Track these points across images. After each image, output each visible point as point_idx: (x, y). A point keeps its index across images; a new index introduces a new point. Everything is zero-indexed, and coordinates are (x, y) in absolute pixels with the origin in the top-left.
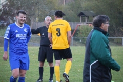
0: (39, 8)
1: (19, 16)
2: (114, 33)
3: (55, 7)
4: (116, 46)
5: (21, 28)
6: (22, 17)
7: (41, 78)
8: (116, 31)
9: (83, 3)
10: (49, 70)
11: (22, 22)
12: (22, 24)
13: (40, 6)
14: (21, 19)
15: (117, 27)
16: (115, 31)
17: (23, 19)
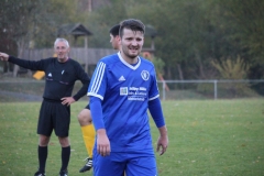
0: (35, 20)
1: (124, 37)
2: (198, 72)
3: (71, 17)
4: (202, 99)
5: (135, 68)
6: (130, 39)
7: (42, 170)
8: (201, 67)
9: (131, 7)
10: (59, 153)
11: (131, 52)
12: (133, 57)
13: (37, 16)
14: (127, 43)
15: (203, 58)
16: (198, 67)
17: (134, 43)
